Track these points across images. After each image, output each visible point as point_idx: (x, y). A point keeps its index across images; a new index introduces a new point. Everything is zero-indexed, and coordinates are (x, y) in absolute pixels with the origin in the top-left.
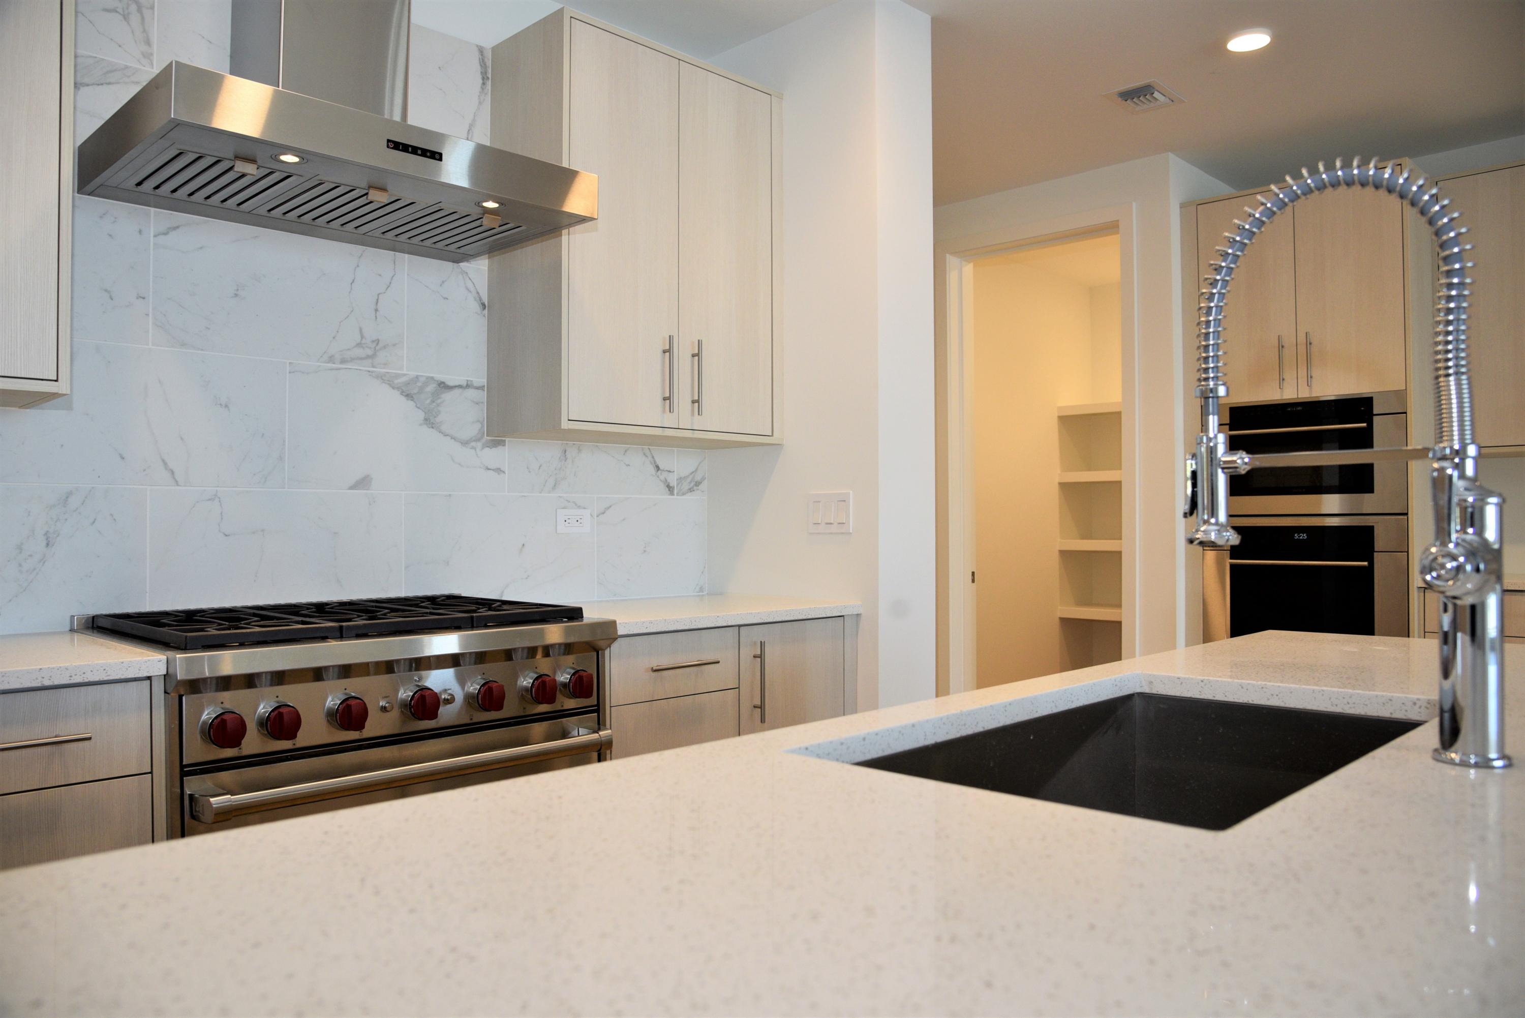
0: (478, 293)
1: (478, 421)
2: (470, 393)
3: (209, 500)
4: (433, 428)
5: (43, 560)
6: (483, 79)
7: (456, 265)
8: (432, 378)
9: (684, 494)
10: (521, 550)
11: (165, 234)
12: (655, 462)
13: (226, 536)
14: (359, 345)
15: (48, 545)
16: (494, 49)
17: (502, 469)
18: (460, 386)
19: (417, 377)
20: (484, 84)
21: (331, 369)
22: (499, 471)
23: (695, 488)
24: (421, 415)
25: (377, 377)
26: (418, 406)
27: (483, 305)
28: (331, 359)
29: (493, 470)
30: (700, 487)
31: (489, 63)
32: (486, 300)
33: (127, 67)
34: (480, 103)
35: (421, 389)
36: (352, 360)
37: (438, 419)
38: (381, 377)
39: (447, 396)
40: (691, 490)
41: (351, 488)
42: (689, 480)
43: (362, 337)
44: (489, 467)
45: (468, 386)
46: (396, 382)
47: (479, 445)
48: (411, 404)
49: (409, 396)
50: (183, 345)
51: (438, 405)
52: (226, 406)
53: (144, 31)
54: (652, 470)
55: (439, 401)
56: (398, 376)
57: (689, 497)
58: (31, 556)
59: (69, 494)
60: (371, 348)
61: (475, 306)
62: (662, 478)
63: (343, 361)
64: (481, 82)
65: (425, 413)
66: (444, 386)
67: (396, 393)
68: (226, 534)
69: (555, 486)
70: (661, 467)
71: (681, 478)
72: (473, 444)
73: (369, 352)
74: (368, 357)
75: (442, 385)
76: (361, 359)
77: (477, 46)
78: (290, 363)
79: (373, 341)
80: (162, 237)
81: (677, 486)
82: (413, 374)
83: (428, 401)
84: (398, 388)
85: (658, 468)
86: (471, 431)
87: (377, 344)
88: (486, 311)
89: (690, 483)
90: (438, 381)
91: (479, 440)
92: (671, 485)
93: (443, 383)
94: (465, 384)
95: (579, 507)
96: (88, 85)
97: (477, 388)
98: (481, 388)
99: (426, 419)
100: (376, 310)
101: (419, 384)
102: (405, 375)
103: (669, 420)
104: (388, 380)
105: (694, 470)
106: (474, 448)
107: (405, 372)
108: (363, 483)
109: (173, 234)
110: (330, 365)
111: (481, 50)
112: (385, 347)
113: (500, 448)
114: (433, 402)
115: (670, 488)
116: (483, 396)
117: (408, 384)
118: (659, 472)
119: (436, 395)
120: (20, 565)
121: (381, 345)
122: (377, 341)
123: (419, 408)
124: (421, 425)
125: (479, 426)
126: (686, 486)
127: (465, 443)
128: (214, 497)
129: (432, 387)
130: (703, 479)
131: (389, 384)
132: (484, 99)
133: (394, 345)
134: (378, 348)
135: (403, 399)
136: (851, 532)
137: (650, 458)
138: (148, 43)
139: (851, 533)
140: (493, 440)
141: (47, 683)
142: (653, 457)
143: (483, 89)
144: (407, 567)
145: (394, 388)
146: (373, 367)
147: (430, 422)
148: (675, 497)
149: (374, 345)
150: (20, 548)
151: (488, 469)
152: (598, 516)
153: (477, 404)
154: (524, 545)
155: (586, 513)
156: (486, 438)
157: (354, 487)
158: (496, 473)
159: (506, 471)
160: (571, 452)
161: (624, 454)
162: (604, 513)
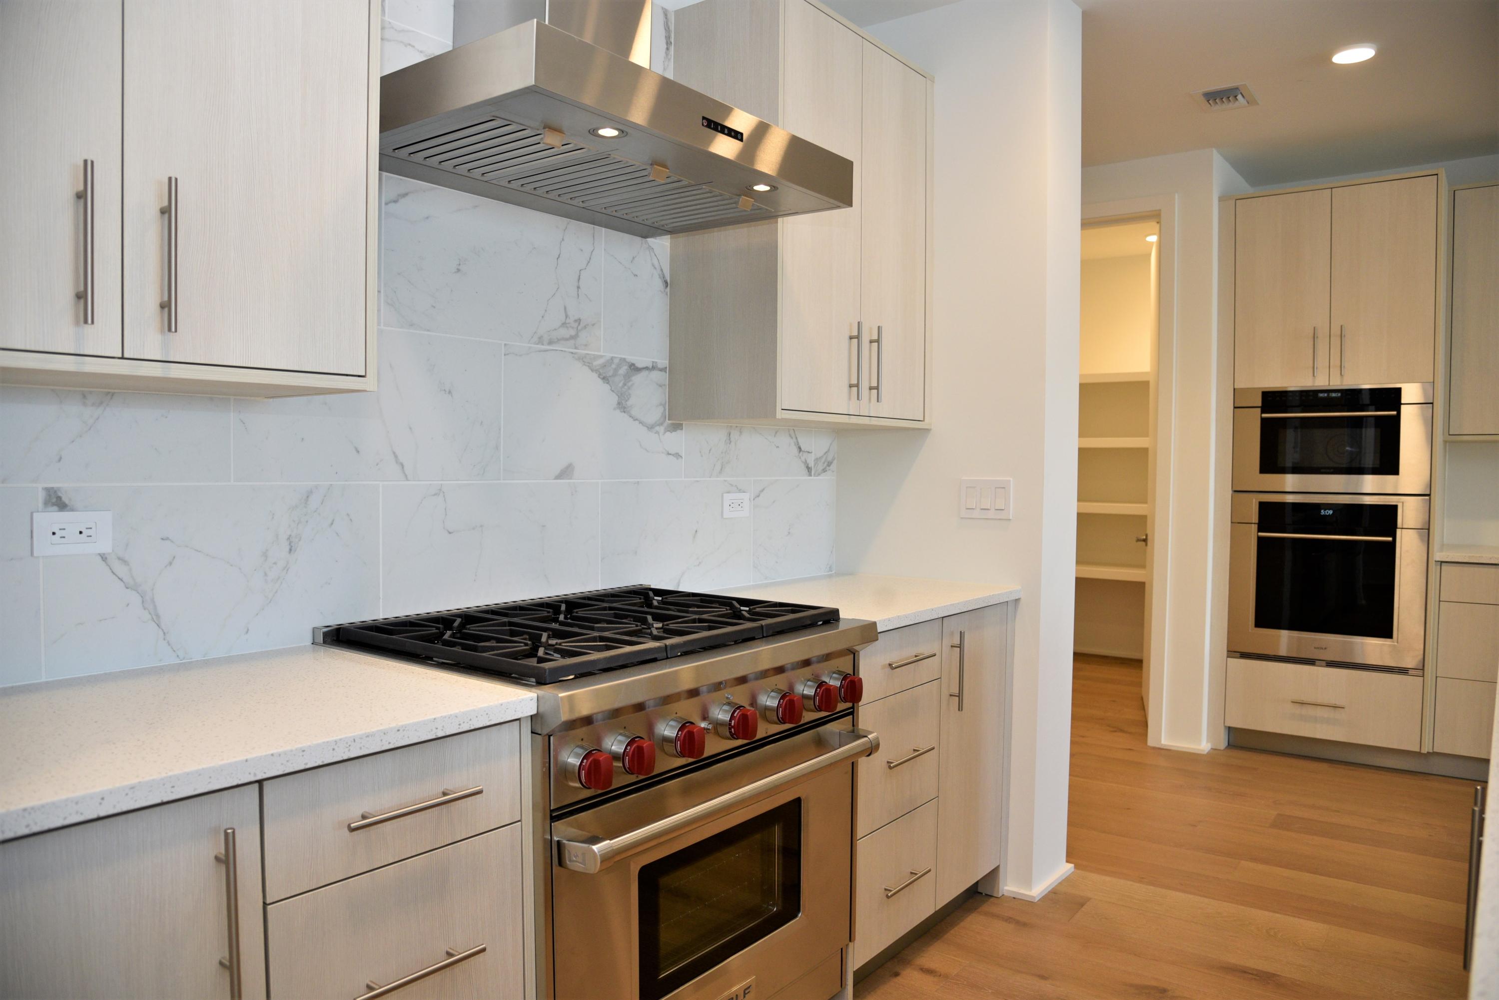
0: (662, 270)
1: (661, 404)
2: (655, 375)
3: (435, 495)
4: (624, 412)
5: (286, 569)
6: (667, 44)
7: (644, 240)
8: (624, 359)
9: (819, 475)
10: (694, 536)
11: (395, 201)
12: (798, 443)
13: (450, 533)
14: (564, 325)
15: (290, 550)
16: (677, 12)
17: (680, 453)
18: (647, 368)
19: (612, 358)
20: (667, 49)
21: (540, 351)
22: (678, 456)
23: (827, 468)
24: (614, 399)
25: (579, 359)
26: (613, 389)
27: (666, 282)
28: (540, 341)
29: (673, 455)
30: (831, 467)
31: (671, 26)
32: (668, 278)
35: (616, 370)
36: (558, 340)
37: (629, 403)
38: (582, 359)
39: (638, 378)
40: (824, 471)
41: (557, 478)
42: (823, 460)
43: (567, 316)
44: (670, 453)
45: (654, 368)
46: (594, 364)
47: (661, 429)
48: (607, 387)
49: (605, 379)
50: (412, 325)
51: (629, 388)
52: (450, 392)
54: (796, 451)
55: (630, 384)
56: (596, 358)
57: (823, 477)
58: (275, 563)
59: (309, 494)
60: (573, 328)
61: (658, 284)
62: (803, 459)
63: (550, 343)
64: (665, 46)
65: (619, 397)
66: (634, 369)
67: (595, 375)
68: (450, 531)
69: (721, 469)
70: (803, 449)
71: (817, 458)
72: (657, 428)
73: (573, 332)
74: (571, 338)
75: (633, 367)
76: (567, 339)
77: (663, 8)
78: (505, 345)
79: (576, 321)
80: (393, 205)
81: (814, 467)
82: (609, 355)
83: (621, 385)
84: (596, 371)
85: (800, 449)
86: (656, 414)
87: (579, 324)
88: (668, 289)
89: (824, 463)
90: (629, 363)
91: (661, 424)
92: (810, 466)
93: (633, 365)
94: (651, 366)
95: (741, 491)
97: (661, 370)
98: (663, 370)
99: (619, 403)
100: (578, 287)
101: (614, 366)
102: (601, 357)
103: (855, 407)
104: (587, 361)
105: (826, 450)
106: (657, 433)
107: (601, 353)
108: (566, 472)
109: (403, 201)
110: (540, 347)
111: (666, 13)
112: (585, 327)
113: (679, 431)
114: (625, 384)
115: (809, 469)
116: (664, 377)
117: (604, 366)
118: (801, 453)
119: (627, 377)
120: (266, 574)
121: (582, 325)
122: (579, 321)
123: (613, 391)
124: (615, 409)
125: (661, 409)
126: (820, 467)
127: (650, 428)
128: (439, 492)
129: (624, 370)
130: (834, 459)
131: (589, 366)
132: (668, 65)
134: (579, 328)
135: (600, 381)
136: (1011, 518)
137: (794, 439)
139: (1010, 520)
140: (673, 424)
141: (440, 734)
142: (796, 438)
143: (666, 54)
144: (603, 559)
145: (592, 370)
146: (576, 348)
147: (622, 406)
148: (812, 478)
149: (576, 324)
150: (265, 555)
151: (669, 454)
152: (754, 499)
153: (660, 386)
154: (696, 531)
155: (746, 497)
156: (668, 422)
157: (559, 477)
158: (675, 459)
159: (683, 455)
160: (734, 435)
161: (774, 435)
162: (759, 496)
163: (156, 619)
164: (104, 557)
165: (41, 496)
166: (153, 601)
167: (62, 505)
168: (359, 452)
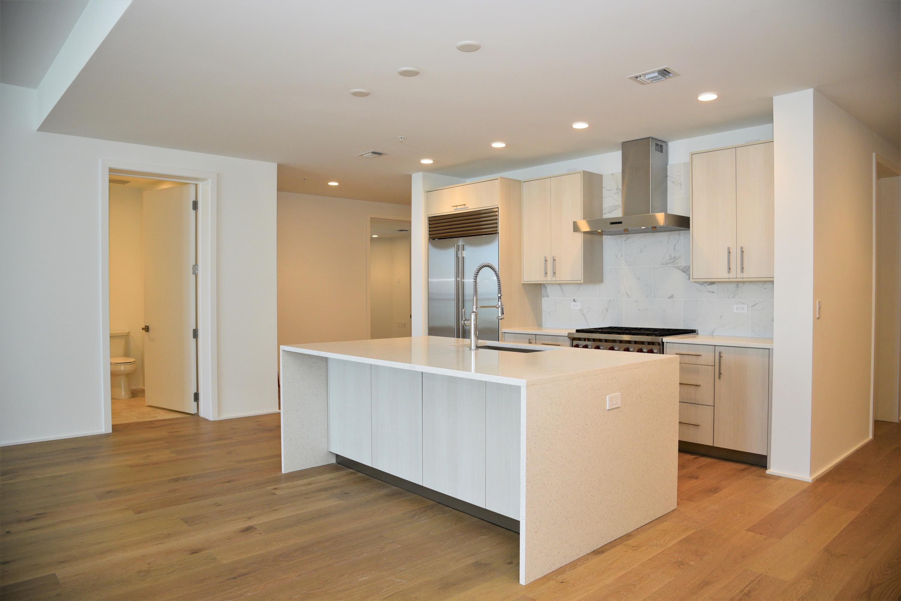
5: (606, 314)
10: (721, 318)
11: (626, 240)
13: (639, 310)
14: (670, 259)
15: (607, 311)
17: (714, 292)
19: (686, 266)
21: (663, 267)
22: (713, 292)
28: (663, 264)
29: (711, 292)
33: (618, 205)
36: (668, 263)
38: (676, 267)
41: (668, 298)
43: (671, 257)
46: (680, 268)
48: (685, 274)
49: (684, 272)
50: (631, 265)
52: (639, 279)
56: (681, 266)
59: (610, 300)
63: (666, 264)
65: (689, 276)
67: (680, 271)
69: (732, 298)
72: (704, 284)
73: (673, 261)
74: (672, 262)
78: (653, 267)
79: (674, 258)
82: (685, 265)
84: (681, 270)
95: (744, 304)
100: (675, 249)
101: (687, 268)
102: (683, 266)
104: (678, 268)
106: (705, 286)
108: (671, 297)
112: (677, 259)
113: (714, 285)
117: (684, 268)
120: (602, 315)
121: (676, 258)
123: (687, 275)
124: (688, 280)
127: (701, 284)
128: (637, 301)
133: (680, 258)
135: (683, 273)
144: (683, 321)
145: (679, 270)
146: (674, 265)
150: (603, 312)
151: (709, 292)
152: (752, 307)
154: (722, 316)
155: (746, 306)
157: (669, 298)
159: (716, 292)
160: (740, 285)
161: (763, 285)
162: (754, 306)
163: (586, 321)
164: (580, 310)
165: (573, 300)
166: (586, 318)
167: (575, 301)
168: (619, 292)
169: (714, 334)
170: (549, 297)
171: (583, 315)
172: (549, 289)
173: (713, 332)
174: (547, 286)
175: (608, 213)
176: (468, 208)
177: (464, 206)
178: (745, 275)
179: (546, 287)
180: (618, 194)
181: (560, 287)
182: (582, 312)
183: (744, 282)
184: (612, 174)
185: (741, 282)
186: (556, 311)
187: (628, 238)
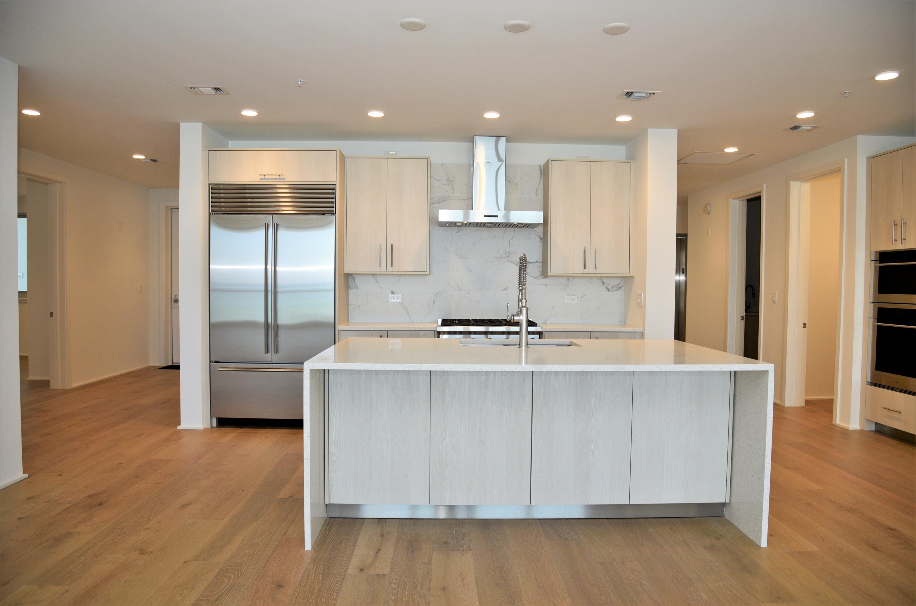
0: (539, 236)
1: (539, 271)
2: (537, 264)
3: (467, 294)
5: (433, 307)
6: (541, 174)
7: (532, 229)
9: (614, 291)
10: (553, 308)
11: (457, 232)
12: (602, 281)
14: (505, 254)
16: (543, 166)
18: (534, 262)
20: (541, 176)
22: (546, 285)
23: (619, 289)
25: (509, 262)
27: (541, 239)
28: (497, 258)
30: (621, 289)
31: (542, 169)
32: (542, 237)
33: (449, 196)
34: (540, 182)
36: (503, 258)
37: (527, 272)
38: (511, 262)
39: (530, 265)
40: (617, 290)
41: (502, 291)
42: (616, 286)
43: (505, 252)
45: (537, 262)
46: (515, 262)
47: (540, 278)
50: (462, 258)
52: (471, 271)
53: (453, 187)
54: (601, 284)
55: (528, 267)
57: (616, 292)
59: (438, 293)
61: (539, 239)
62: (605, 286)
63: (500, 258)
64: (540, 176)
66: (529, 263)
67: (515, 265)
68: (472, 302)
69: (565, 289)
70: (605, 283)
71: (612, 286)
74: (507, 256)
76: (505, 257)
77: (539, 166)
78: (486, 260)
80: (457, 233)
81: (611, 289)
84: (516, 264)
85: (604, 283)
86: (538, 274)
87: (510, 253)
88: (542, 241)
89: (617, 287)
91: (540, 277)
92: (609, 288)
94: (535, 261)
95: (573, 295)
96: (441, 202)
97: (539, 262)
98: (541, 262)
100: (509, 244)
103: (587, 271)
104: (513, 262)
105: (619, 283)
106: (539, 279)
108: (506, 289)
110: (497, 260)
111: (540, 167)
112: (511, 254)
113: (546, 279)
115: (609, 290)
116: (541, 264)
118: (604, 284)
120: (429, 308)
121: (511, 253)
125: (540, 273)
126: (615, 289)
127: (536, 278)
130: (623, 286)
132: (541, 180)
133: (514, 253)
137: (601, 280)
138: (453, 189)
139: (642, 306)
140: (544, 277)
141: (416, 330)
142: (602, 280)
143: (540, 177)
145: (514, 264)
146: (509, 259)
148: (611, 292)
149: (509, 253)
150: (428, 304)
151: (542, 285)
152: (580, 298)
153: (540, 267)
154: (554, 306)
155: (575, 297)
156: (542, 276)
158: (545, 286)
159: (549, 285)
160: (571, 279)
161: (590, 279)
162: (582, 297)
163: (408, 314)
164: (400, 302)
165: (390, 292)
166: (408, 310)
167: (393, 293)
168: (448, 284)
169: (547, 323)
170: (358, 289)
171: (403, 308)
172: (358, 280)
173: (546, 320)
174: (355, 276)
175: (436, 203)
176: (284, 179)
177: (278, 177)
178: (597, 271)
179: (355, 278)
180: (449, 185)
181: (374, 278)
182: (402, 304)
183: (573, 277)
184: (443, 164)
185: (572, 276)
186: (368, 304)
187: (460, 231)
